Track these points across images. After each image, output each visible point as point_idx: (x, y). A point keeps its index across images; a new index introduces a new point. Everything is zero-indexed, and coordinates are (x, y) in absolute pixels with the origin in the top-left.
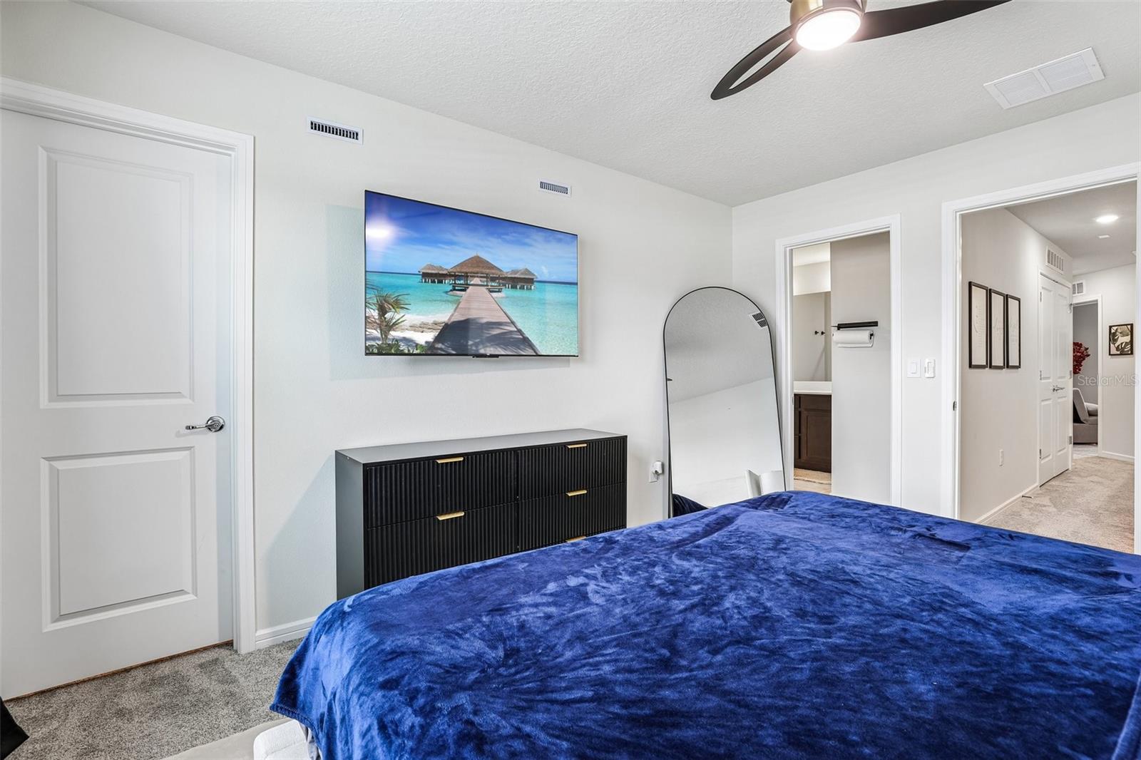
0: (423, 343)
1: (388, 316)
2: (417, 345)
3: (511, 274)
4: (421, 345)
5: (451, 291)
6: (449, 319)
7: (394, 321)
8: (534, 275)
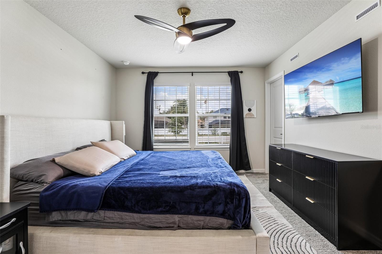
0: (301, 114)
1: (291, 107)
2: (299, 115)
3: (325, 83)
4: (300, 115)
5: (307, 95)
6: (307, 105)
7: (293, 109)
8: (334, 81)
